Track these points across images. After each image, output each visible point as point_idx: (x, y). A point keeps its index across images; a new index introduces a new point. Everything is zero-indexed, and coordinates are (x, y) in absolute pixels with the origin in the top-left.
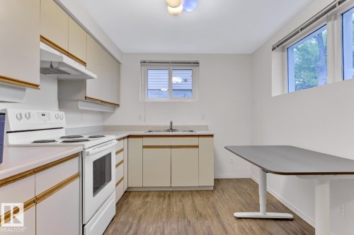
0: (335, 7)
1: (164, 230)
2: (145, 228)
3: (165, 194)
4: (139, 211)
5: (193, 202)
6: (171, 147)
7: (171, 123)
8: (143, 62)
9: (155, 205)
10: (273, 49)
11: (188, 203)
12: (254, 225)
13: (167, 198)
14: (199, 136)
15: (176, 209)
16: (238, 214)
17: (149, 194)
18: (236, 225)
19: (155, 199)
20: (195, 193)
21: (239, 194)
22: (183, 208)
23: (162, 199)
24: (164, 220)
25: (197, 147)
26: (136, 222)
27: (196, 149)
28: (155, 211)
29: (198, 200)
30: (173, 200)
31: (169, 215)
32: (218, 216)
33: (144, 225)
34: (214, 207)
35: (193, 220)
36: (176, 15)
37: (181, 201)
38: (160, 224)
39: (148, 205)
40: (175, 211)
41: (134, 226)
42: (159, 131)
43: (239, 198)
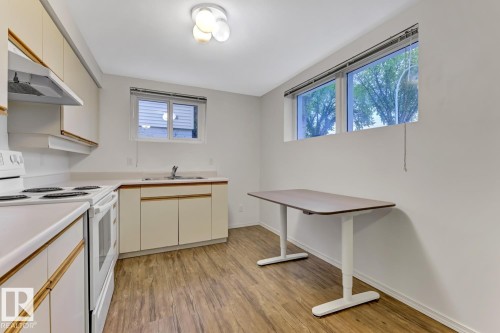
0: (345, 66)
1: (188, 297)
2: (164, 298)
3: (172, 255)
4: (145, 281)
5: (210, 258)
6: (178, 197)
7: (175, 169)
8: (134, 90)
9: (165, 270)
10: (286, 95)
11: (203, 259)
12: (278, 269)
13: (176, 259)
14: (211, 183)
15: (192, 269)
16: (261, 262)
17: (151, 258)
18: (262, 273)
19: (162, 263)
20: (207, 249)
21: (254, 242)
22: (201, 267)
23: (170, 262)
24: (184, 284)
25: (210, 195)
26: (147, 294)
27: (209, 199)
28: (168, 276)
29: (214, 255)
30: (186, 260)
31: (187, 278)
32: (242, 268)
33: (160, 296)
34: (235, 260)
35: (217, 278)
36: (202, 41)
37: (195, 260)
38: (180, 290)
39: (155, 272)
40: (192, 271)
41: (147, 300)
42: (157, 179)
43: (255, 246)
